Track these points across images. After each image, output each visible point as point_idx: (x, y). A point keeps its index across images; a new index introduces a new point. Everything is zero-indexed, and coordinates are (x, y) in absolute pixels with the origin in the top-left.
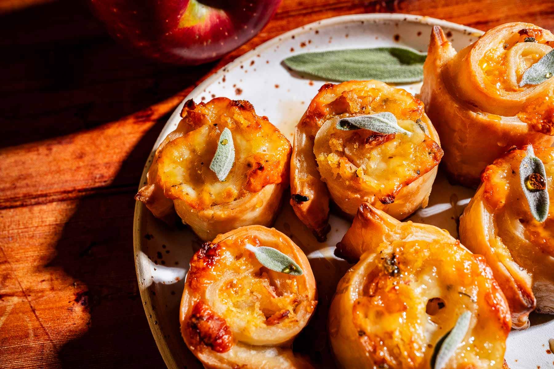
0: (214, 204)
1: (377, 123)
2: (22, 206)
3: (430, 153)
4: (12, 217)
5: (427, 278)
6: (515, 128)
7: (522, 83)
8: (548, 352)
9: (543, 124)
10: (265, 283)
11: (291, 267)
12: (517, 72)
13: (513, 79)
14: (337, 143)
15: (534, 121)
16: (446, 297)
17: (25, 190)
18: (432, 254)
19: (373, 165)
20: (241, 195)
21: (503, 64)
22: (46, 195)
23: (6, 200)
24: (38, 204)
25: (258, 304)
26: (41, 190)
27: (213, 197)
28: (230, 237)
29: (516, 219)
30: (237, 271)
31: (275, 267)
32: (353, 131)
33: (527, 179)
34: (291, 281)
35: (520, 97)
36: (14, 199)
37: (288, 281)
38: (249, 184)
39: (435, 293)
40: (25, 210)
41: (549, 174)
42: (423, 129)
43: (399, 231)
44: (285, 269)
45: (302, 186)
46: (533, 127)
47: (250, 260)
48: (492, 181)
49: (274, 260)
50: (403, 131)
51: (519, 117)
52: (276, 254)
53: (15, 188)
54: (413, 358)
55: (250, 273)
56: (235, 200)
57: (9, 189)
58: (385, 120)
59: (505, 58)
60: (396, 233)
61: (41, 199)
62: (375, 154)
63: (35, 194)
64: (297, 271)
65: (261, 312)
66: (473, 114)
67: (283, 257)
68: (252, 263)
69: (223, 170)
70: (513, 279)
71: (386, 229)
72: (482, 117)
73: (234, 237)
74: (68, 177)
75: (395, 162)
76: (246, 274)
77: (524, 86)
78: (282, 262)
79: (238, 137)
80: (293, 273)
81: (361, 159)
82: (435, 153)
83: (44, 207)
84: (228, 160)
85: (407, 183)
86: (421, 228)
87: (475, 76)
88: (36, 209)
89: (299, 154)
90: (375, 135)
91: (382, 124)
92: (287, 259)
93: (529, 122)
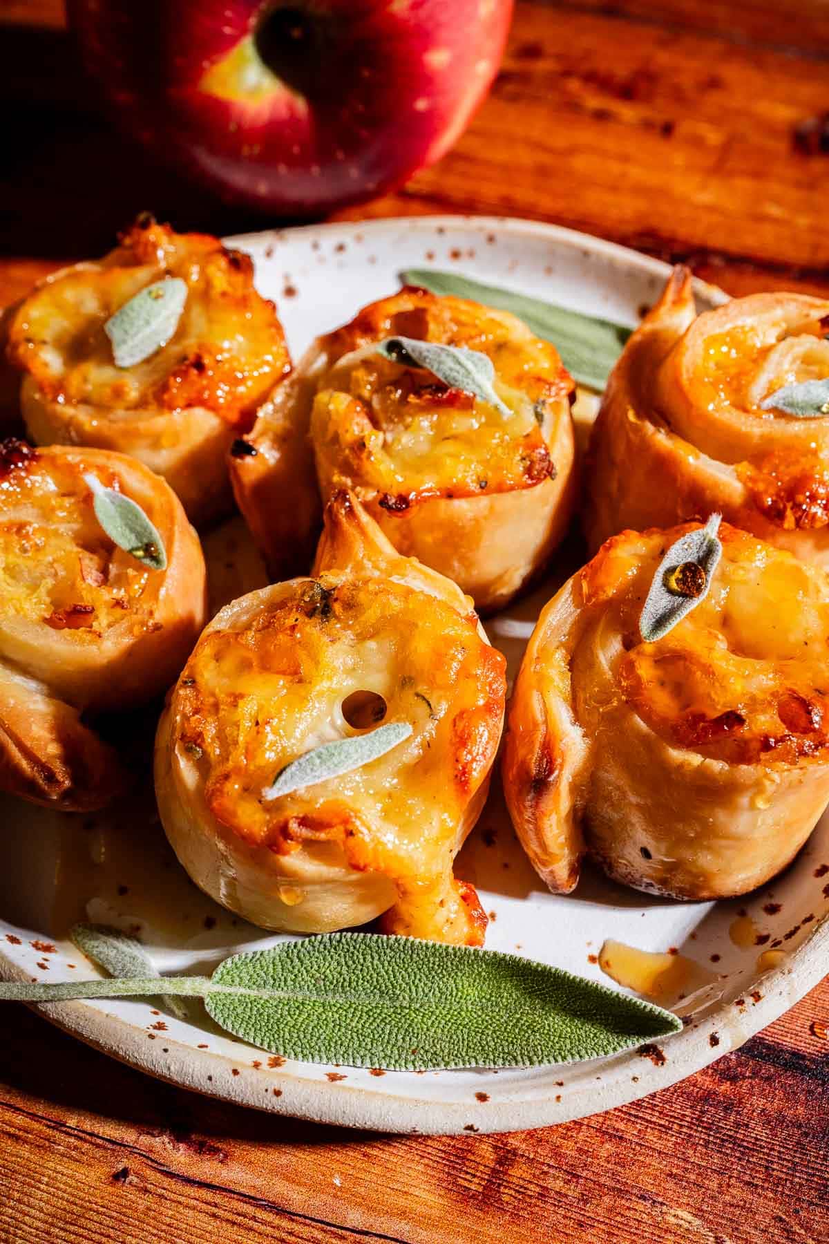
0: (85, 401)
1: (450, 363)
3: (523, 459)
5: (372, 645)
6: (716, 485)
7: (768, 403)
8: (592, 959)
9: (774, 498)
10: (90, 564)
11: (149, 550)
12: (772, 379)
13: (758, 390)
14: (366, 382)
15: (761, 487)
19: (406, 439)
20: (141, 404)
21: (755, 361)
25: (49, 582)
27: (89, 387)
28: (73, 455)
29: (616, 631)
30: (47, 513)
31: (124, 539)
32: (403, 367)
33: (671, 570)
34: (135, 573)
35: (755, 428)
37: (131, 572)
38: (165, 388)
39: (376, 683)
41: (724, 578)
42: (539, 417)
43: (383, 565)
44: (137, 549)
45: (263, 434)
46: (753, 499)
47: (82, 505)
48: (610, 552)
49: (127, 525)
50: (495, 399)
51: (736, 470)
52: (137, 517)
54: (249, 754)
55: (72, 530)
56: (128, 409)
58: (470, 365)
59: (765, 352)
60: (376, 567)
62: (425, 423)
64: (156, 559)
65: (48, 600)
66: (649, 428)
67: (145, 528)
68: (82, 515)
69: (130, 343)
70: (542, 728)
71: (359, 550)
72: (662, 439)
73: (78, 459)
75: (450, 447)
76: (63, 528)
77: (770, 411)
78: (139, 536)
79: (197, 311)
80: (147, 561)
81: (392, 421)
82: (532, 462)
84: (147, 331)
85: (450, 495)
86: (426, 576)
89: (292, 385)
90: (441, 387)
91: (458, 367)
92: (151, 533)
93: (750, 485)
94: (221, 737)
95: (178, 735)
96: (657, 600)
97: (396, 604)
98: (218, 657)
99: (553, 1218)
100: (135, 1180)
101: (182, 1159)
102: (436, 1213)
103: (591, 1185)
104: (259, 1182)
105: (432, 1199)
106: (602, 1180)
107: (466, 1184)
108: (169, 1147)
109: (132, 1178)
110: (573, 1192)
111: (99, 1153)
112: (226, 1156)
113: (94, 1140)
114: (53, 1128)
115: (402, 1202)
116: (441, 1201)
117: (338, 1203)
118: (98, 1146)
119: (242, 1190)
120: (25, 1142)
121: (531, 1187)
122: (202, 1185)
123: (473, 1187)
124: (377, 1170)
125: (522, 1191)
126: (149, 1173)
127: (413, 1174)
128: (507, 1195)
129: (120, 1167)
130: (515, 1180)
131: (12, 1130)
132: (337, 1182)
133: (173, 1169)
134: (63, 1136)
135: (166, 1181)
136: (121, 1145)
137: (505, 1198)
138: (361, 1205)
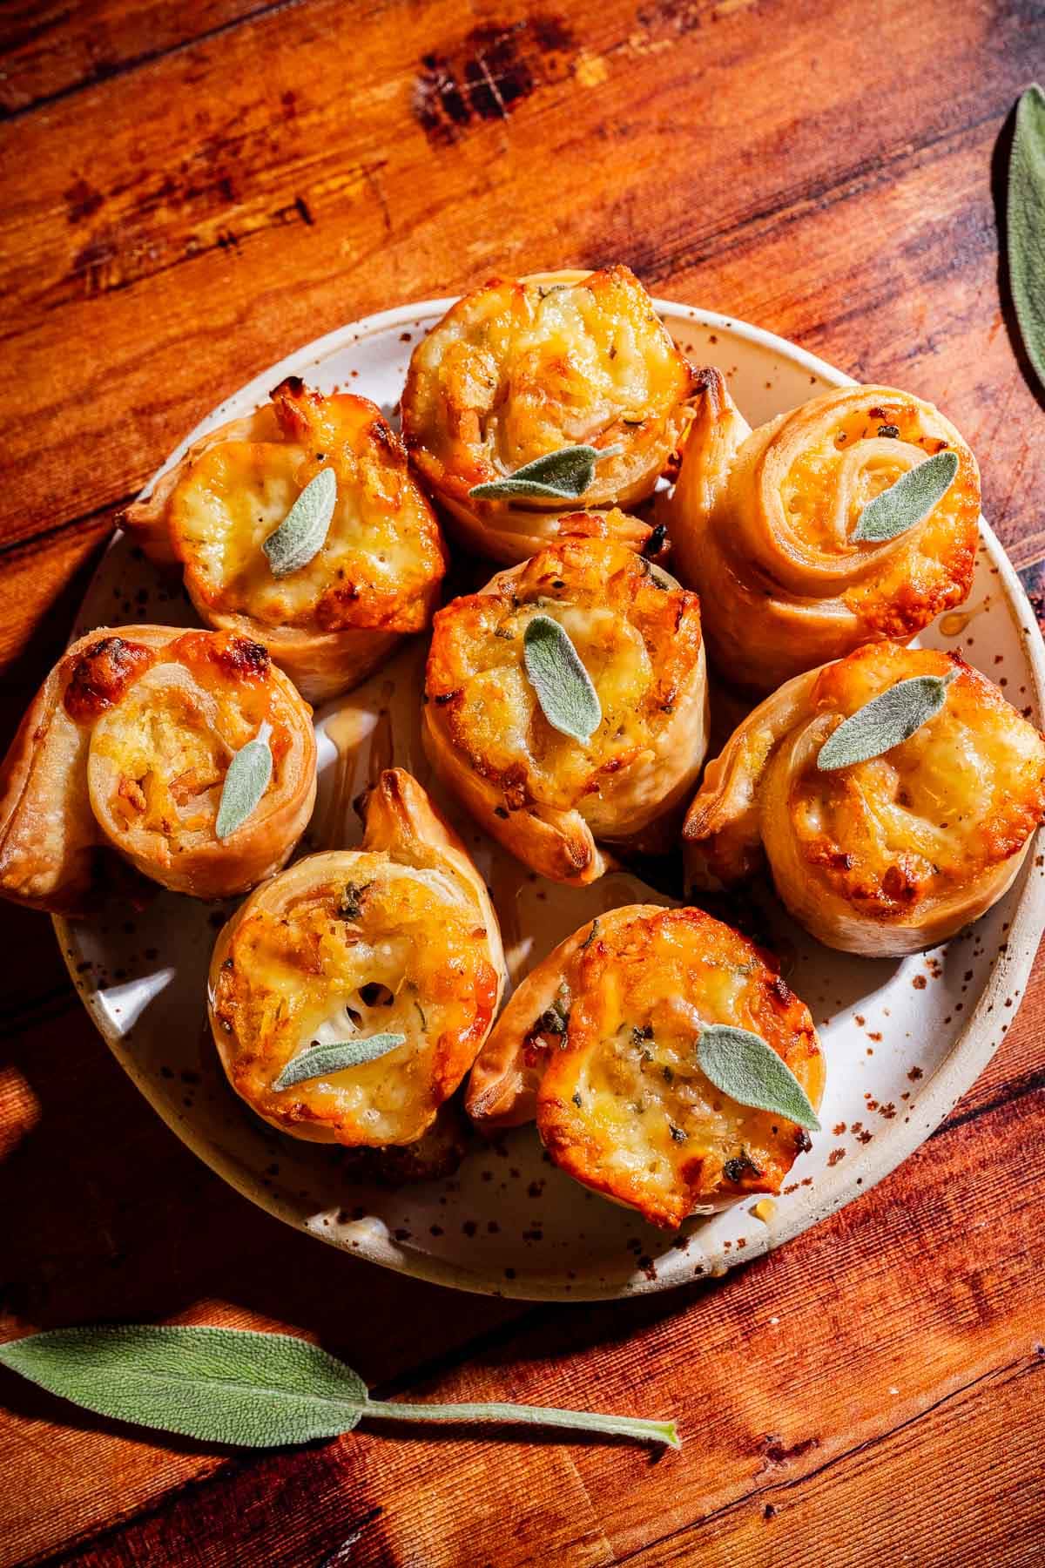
7: (854, 538)
12: (850, 510)
13: (840, 524)
15: (872, 612)
51: (844, 601)
87: (765, 518)
99: (1031, 1292)
100: (780, 1506)
101: (794, 1467)
102: (965, 1354)
103: (1034, 1250)
104: (851, 1436)
105: (955, 1348)
106: (1038, 1241)
107: (966, 1320)
108: (779, 1468)
109: (776, 1507)
110: (1027, 1265)
111: (743, 1513)
112: (817, 1441)
113: (731, 1508)
114: (700, 1526)
115: (942, 1366)
116: (962, 1344)
117: (907, 1403)
118: (738, 1509)
119: (846, 1451)
120: (693, 1550)
121: (1003, 1285)
122: (820, 1471)
123: (972, 1318)
124: (909, 1362)
125: (1000, 1293)
126: (783, 1494)
127: (932, 1343)
128: (994, 1303)
129: (764, 1508)
130: (991, 1290)
131: (678, 1552)
132: (894, 1391)
133: (795, 1479)
134: (711, 1525)
135: (798, 1490)
136: (750, 1495)
137: (995, 1306)
138: (919, 1392)
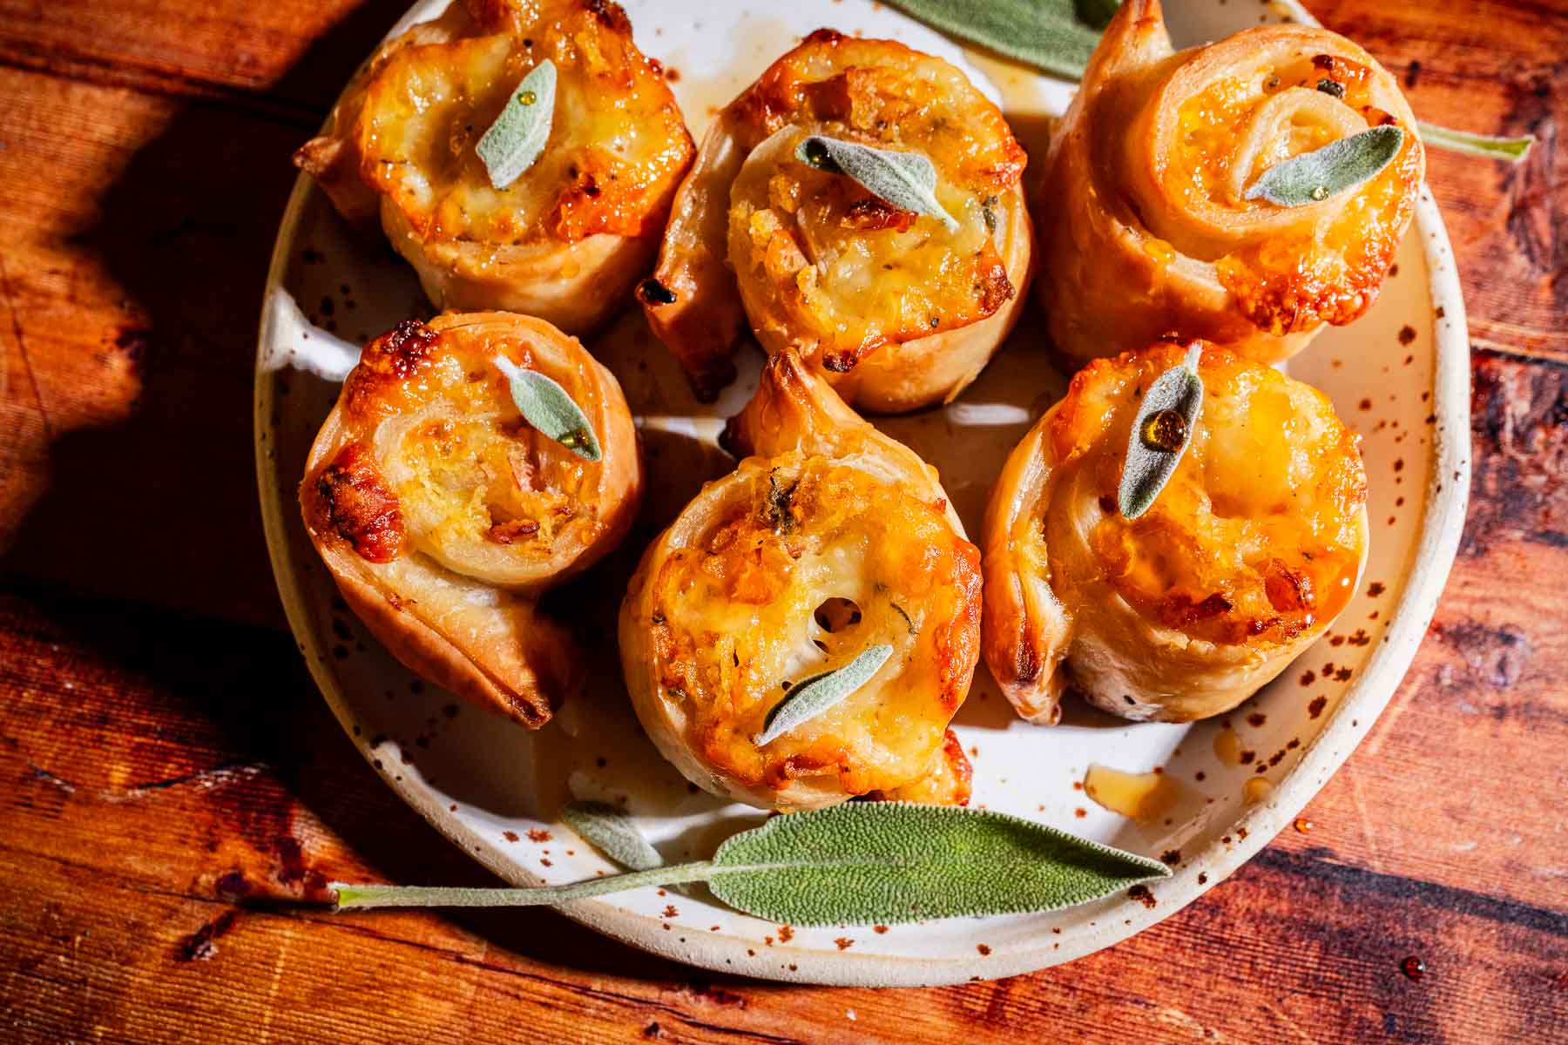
0: (465, 237)
1: (885, 176)
2: (48, 71)
3: (977, 287)
4: (17, 91)
5: (840, 553)
6: (1195, 292)
7: (1253, 192)
8: (1078, 786)
9: (1260, 303)
10: (516, 452)
11: (579, 437)
12: (1257, 159)
13: (1240, 173)
14: (788, 192)
15: (1245, 290)
16: (866, 604)
17: (60, 33)
18: (871, 510)
19: (844, 271)
20: (530, 237)
21: (1236, 129)
22: (106, 64)
23: (12, 44)
24: (85, 79)
25: (481, 491)
26: (99, 46)
27: (468, 220)
28: (470, 326)
29: (1093, 495)
30: (461, 406)
31: (548, 425)
32: (828, 174)
33: (1151, 418)
34: (569, 466)
35: (1234, 224)
36: (32, 48)
37: (565, 465)
38: (556, 217)
39: (848, 588)
40: (52, 84)
41: (1206, 421)
42: (990, 223)
43: (835, 438)
44: (563, 437)
45: (676, 265)
46: (1237, 303)
47: (498, 392)
48: (1083, 396)
49: (550, 409)
50: (941, 212)
51: (1218, 269)
52: (559, 398)
53: (40, 19)
54: (735, 697)
55: (491, 420)
56: (516, 243)
57: (24, 17)
58: (907, 175)
59: (1250, 111)
60: (828, 441)
61: (95, 71)
62: (860, 248)
63: (82, 50)
64: (589, 448)
65: (484, 508)
66: (1117, 227)
67: (571, 411)
68: (499, 401)
69: (507, 164)
70: (1023, 615)
71: (808, 423)
72: (1132, 240)
73: (481, 330)
74: (170, 33)
75: (895, 279)
76: (481, 418)
77: (1253, 201)
78: (565, 420)
79: (572, 95)
80: (579, 451)
81: (824, 247)
82: (988, 291)
83: (97, 94)
84: (524, 145)
85: (899, 340)
86: (885, 448)
88: (78, 91)
89: (698, 185)
90: (874, 203)
91: (896, 181)
92: (578, 417)
93: (1233, 289)
94: (702, 677)
95: (658, 678)
96: (1137, 461)
97: (860, 506)
98: (684, 587)
99: (1054, 1029)
100: (666, 1033)
101: (706, 1010)
102: (945, 1034)
103: (1087, 995)
104: (780, 1023)
105: (940, 1023)
106: (1098, 990)
107: (972, 1006)
108: (692, 999)
109: (662, 1031)
110: (1071, 1003)
111: (628, 1012)
112: (745, 1003)
113: (620, 1000)
114: (580, 993)
115: (915, 1028)
116: (951, 1025)
117: (854, 1035)
118: (626, 1006)
119: (765, 1032)
120: (558, 1008)
121: (1032, 1002)
122: (728, 1031)
123: (979, 1009)
124: (887, 1002)
125: (1023, 1007)
126: (676, 1025)
127: (922, 1002)
128: (1010, 1012)
129: (650, 1022)
130: (1016, 998)
131: (543, 999)
132: (852, 1016)
133: (699, 1020)
134: (591, 1000)
135: (694, 1032)
136: (646, 1002)
137: (1008, 1015)
138: (876, 1034)
